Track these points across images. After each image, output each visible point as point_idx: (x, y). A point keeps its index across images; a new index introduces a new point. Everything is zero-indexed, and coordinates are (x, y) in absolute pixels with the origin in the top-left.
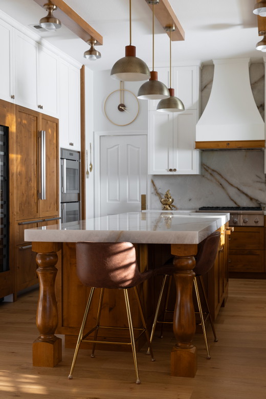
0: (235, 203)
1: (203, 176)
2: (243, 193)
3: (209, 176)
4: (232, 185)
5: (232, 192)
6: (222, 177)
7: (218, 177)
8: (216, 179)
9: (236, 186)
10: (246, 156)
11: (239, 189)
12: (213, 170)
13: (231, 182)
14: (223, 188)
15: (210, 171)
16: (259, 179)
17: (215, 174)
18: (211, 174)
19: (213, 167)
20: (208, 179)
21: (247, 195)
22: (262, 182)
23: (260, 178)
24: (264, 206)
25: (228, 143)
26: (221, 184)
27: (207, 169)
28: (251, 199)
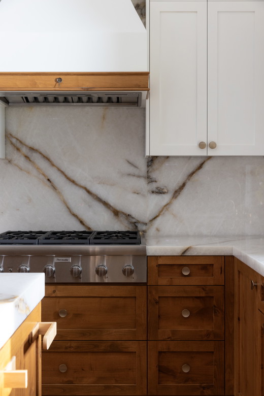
0: (82, 222)
1: (10, 162)
2: (99, 200)
3: (22, 161)
4: (73, 182)
5: (75, 197)
6: (53, 165)
7: (43, 164)
8: (38, 169)
9: (83, 183)
10: (104, 118)
11: (89, 192)
12: (32, 149)
13: (70, 174)
14: (54, 188)
15: (24, 150)
16: (131, 170)
17: (35, 157)
18: (26, 157)
19: (30, 141)
20: (21, 169)
21: (106, 204)
22: (139, 177)
23: (135, 167)
24: (144, 228)
25: (59, 77)
26: (49, 180)
27: (18, 145)
28: (116, 213)
